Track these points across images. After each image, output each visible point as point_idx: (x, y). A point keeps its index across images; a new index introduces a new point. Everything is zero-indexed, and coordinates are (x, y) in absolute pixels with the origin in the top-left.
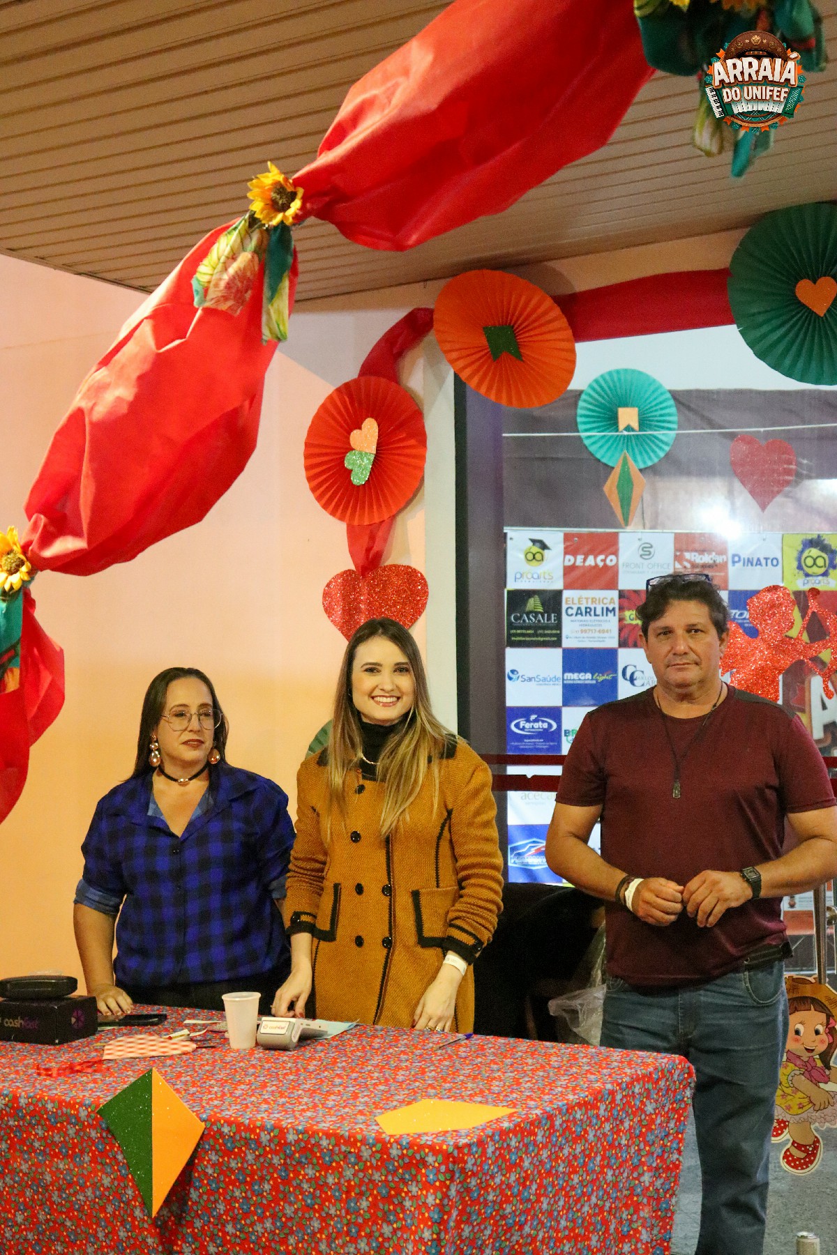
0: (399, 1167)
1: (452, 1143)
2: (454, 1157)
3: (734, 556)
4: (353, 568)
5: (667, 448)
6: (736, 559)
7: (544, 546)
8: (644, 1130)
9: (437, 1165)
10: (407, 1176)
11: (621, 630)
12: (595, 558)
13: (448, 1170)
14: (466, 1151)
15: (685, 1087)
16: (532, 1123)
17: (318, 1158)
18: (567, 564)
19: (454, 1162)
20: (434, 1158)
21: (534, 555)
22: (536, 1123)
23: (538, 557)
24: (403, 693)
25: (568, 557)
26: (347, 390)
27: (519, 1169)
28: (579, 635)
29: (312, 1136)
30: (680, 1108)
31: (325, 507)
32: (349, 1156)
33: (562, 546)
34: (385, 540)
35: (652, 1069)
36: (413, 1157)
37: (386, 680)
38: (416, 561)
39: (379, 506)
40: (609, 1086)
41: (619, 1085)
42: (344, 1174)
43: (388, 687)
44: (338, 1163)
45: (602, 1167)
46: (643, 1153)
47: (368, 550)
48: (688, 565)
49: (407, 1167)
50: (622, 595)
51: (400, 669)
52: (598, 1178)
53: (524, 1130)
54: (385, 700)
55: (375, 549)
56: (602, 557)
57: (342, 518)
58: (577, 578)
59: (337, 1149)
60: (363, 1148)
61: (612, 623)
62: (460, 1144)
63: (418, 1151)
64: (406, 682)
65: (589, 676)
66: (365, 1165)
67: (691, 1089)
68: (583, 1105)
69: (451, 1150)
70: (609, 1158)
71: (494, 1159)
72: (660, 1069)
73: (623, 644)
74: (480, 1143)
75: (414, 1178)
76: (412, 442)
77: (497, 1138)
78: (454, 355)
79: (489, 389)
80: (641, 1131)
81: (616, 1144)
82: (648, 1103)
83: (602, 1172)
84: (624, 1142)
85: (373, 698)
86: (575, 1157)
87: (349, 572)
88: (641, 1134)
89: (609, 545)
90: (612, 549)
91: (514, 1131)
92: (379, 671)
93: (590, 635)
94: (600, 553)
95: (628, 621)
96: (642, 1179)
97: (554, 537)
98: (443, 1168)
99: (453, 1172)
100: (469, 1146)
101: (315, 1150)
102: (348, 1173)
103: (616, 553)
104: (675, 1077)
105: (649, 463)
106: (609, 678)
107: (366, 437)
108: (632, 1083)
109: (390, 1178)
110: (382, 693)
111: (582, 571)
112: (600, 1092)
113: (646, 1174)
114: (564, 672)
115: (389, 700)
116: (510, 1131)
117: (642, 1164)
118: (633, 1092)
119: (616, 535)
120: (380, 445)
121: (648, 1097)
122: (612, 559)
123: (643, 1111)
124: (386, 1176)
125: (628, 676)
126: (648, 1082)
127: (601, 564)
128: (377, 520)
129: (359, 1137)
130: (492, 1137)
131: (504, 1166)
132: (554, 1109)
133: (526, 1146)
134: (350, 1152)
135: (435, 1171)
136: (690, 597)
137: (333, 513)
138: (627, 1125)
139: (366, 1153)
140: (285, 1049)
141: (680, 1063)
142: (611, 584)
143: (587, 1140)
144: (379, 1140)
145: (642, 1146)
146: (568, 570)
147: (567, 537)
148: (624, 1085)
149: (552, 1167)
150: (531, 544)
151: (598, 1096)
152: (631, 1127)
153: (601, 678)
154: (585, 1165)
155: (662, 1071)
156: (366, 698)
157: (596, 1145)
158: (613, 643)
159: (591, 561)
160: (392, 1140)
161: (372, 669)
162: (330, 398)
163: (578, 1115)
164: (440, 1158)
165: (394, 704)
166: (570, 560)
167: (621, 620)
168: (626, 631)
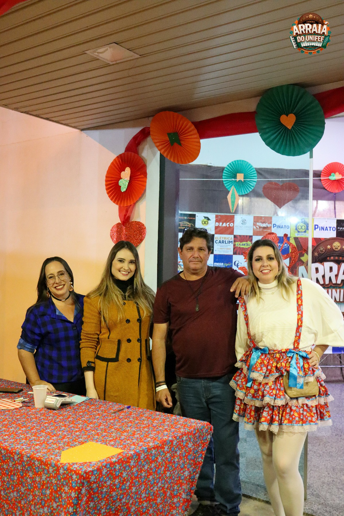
0: (62, 478)
1: (83, 470)
2: (83, 477)
3: (274, 224)
4: (120, 222)
5: (253, 188)
6: (275, 225)
7: (208, 219)
8: (187, 454)
9: (76, 479)
10: (64, 483)
11: (234, 249)
12: (226, 224)
13: (81, 482)
14: (90, 474)
15: (208, 435)
16: (128, 458)
17: (34, 469)
18: (216, 225)
19: (84, 479)
20: (76, 477)
21: (205, 222)
22: (131, 458)
23: (206, 223)
24: (131, 271)
25: (216, 223)
26: (120, 157)
27: (120, 478)
28: (220, 250)
29: (32, 459)
30: (205, 442)
31: (112, 200)
32: (45, 470)
33: (215, 219)
34: (131, 212)
35: (193, 430)
36: (68, 475)
37: (126, 266)
38: (142, 220)
39: (130, 200)
40: (170, 438)
41: (175, 437)
42: (42, 477)
43: (127, 268)
44: (41, 472)
45: (165, 471)
46: (186, 463)
47: (125, 215)
48: (258, 227)
49: (65, 479)
50: (235, 237)
51: (131, 262)
52: (162, 476)
53: (123, 461)
54: (124, 273)
55: (127, 215)
56: (229, 223)
57: (117, 204)
58: (219, 230)
59: (41, 466)
60: (50, 467)
61: (231, 246)
62: (87, 471)
63: (70, 472)
64: (133, 267)
65: (222, 264)
66: (50, 475)
67: (211, 435)
68: (156, 447)
69: (82, 474)
70: (168, 467)
71: (106, 475)
72: (197, 429)
73: (235, 253)
74: (99, 469)
75: (67, 484)
76: (142, 176)
77: (108, 466)
78: (158, 144)
79: (171, 157)
80: (186, 454)
81: (172, 461)
82: (189, 443)
83: (164, 473)
84: (176, 460)
85: (120, 271)
86: (151, 469)
87: (118, 224)
88: (186, 456)
89: (231, 219)
90: (232, 221)
91: (118, 463)
92: (124, 262)
93: (223, 250)
94: (228, 222)
95: (237, 246)
96: (184, 473)
97: (212, 216)
98: (79, 481)
99: (83, 483)
100: (92, 471)
101: (33, 465)
102: (44, 477)
103: (233, 222)
104: (204, 431)
105: (246, 193)
106: (230, 265)
107: (126, 174)
108: (182, 436)
109: (58, 483)
110: (124, 270)
111: (221, 228)
112: (165, 441)
113: (186, 471)
114: (214, 263)
115: (126, 273)
116: (116, 462)
117: (185, 467)
118: (182, 440)
119: (234, 216)
120: (131, 177)
121: (190, 441)
122: (231, 225)
123: (187, 446)
124: (57, 482)
125: (236, 265)
126: (190, 435)
127: (228, 226)
128: (129, 205)
129: (49, 463)
130: (105, 467)
131: (112, 477)
132: (140, 451)
133: (125, 468)
134: (45, 469)
135: (75, 482)
136: (200, 237)
137: (114, 202)
138: (178, 453)
139: (51, 470)
140: (54, 409)
141: (207, 425)
142: (232, 233)
143: (157, 462)
144: (56, 465)
145: (186, 460)
146: (216, 228)
147: (217, 216)
148: (178, 437)
149: (138, 475)
150: (204, 218)
151: (164, 443)
152: (180, 454)
153: (227, 265)
154: (156, 471)
155: (198, 430)
156: (117, 271)
157: (162, 463)
158: (231, 253)
159: (224, 225)
160: (61, 466)
161: (121, 261)
162: (115, 160)
163: (154, 452)
164: (78, 477)
165: (127, 275)
166: (217, 224)
167: (234, 245)
168: (235, 249)
